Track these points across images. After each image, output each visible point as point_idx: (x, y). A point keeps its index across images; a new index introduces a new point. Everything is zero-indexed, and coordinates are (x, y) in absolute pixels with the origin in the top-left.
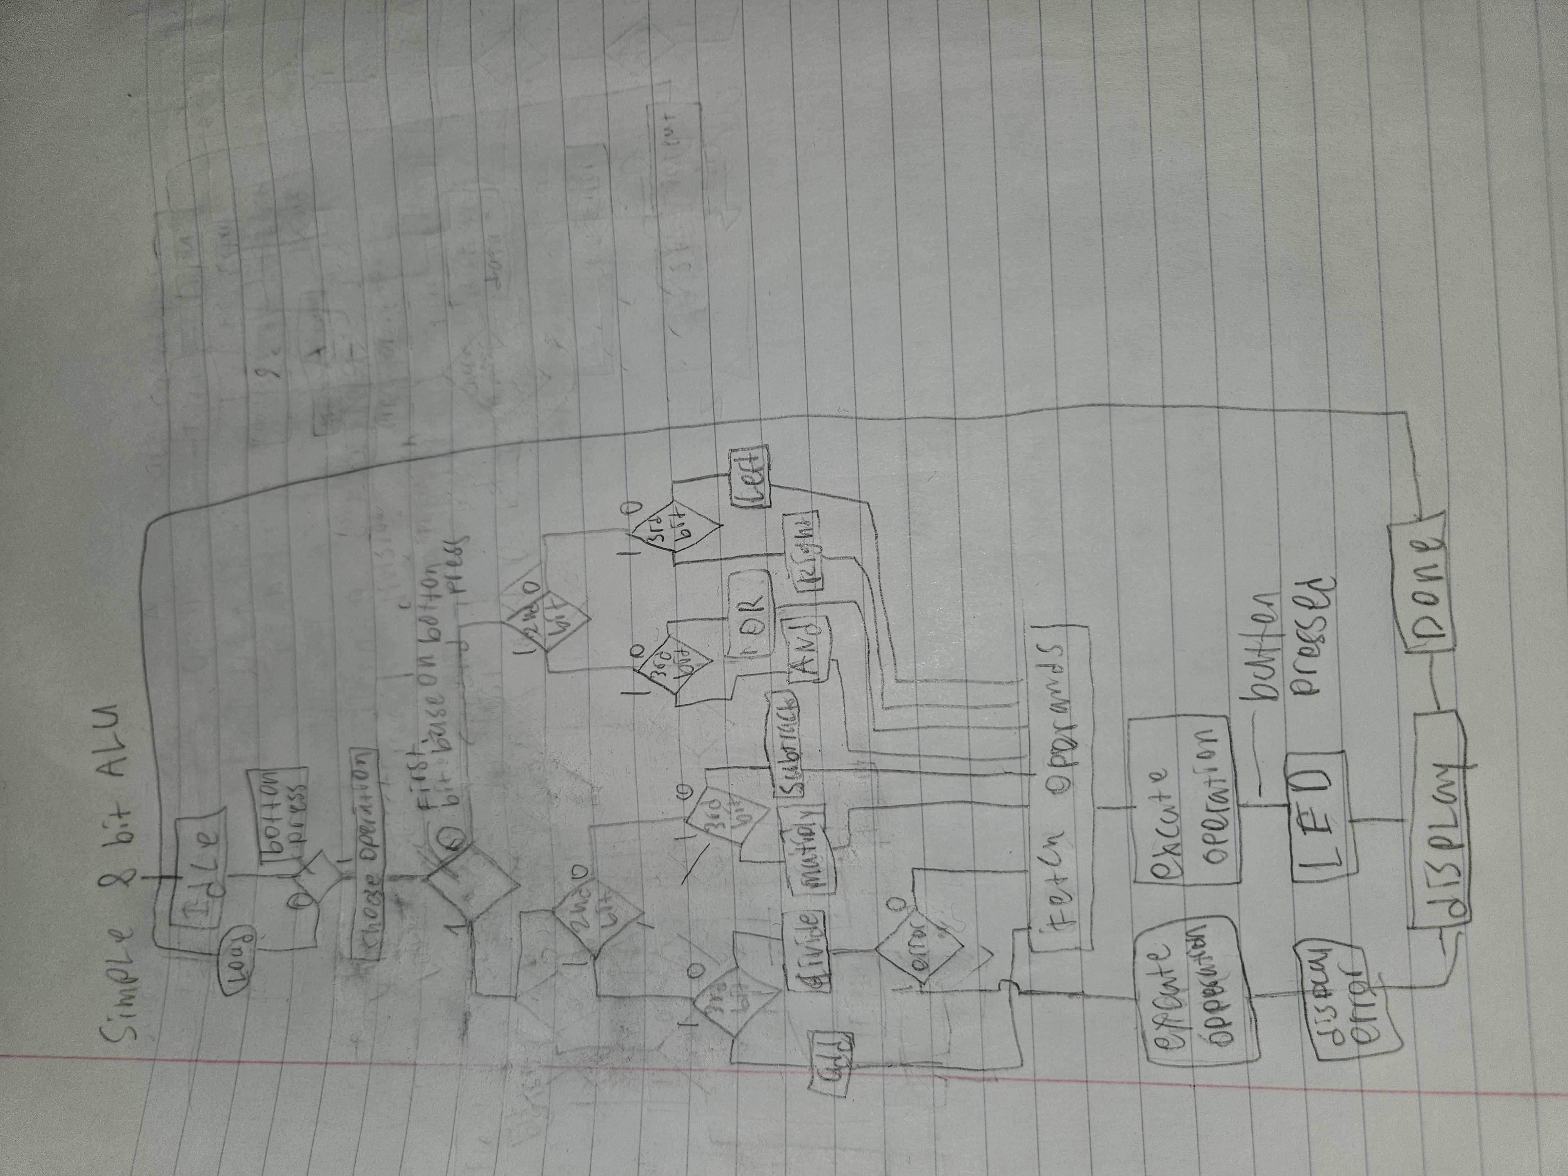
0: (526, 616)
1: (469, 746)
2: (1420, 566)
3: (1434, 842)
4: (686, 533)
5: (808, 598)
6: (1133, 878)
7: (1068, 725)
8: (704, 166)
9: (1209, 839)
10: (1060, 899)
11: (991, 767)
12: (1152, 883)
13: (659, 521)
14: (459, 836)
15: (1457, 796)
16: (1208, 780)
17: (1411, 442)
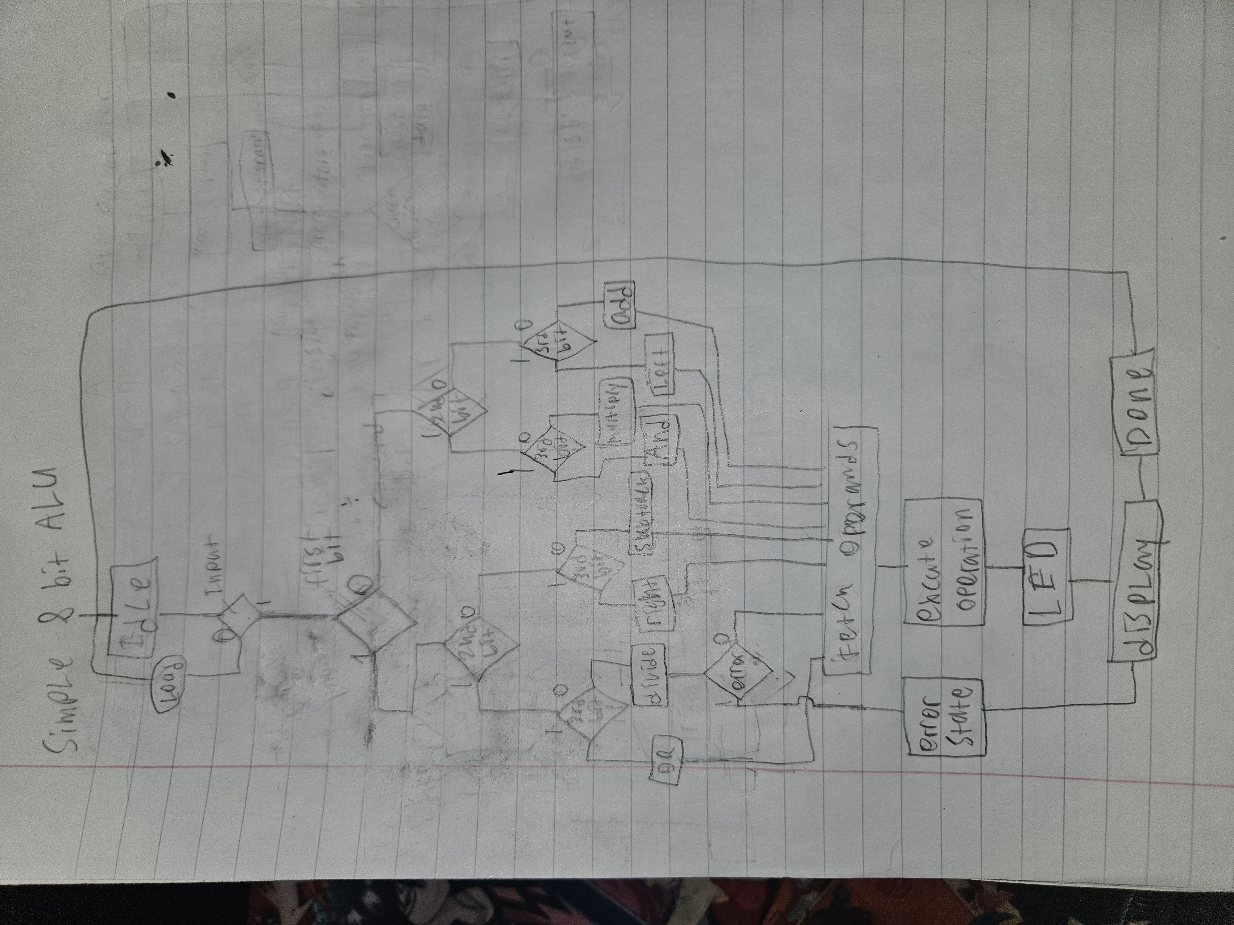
0: (434, 406)
1: (382, 510)
2: (1134, 390)
3: (1132, 598)
4: (567, 347)
5: (662, 400)
6: (903, 620)
7: (859, 503)
8: (595, 62)
9: (962, 592)
10: (848, 636)
11: (799, 534)
12: (917, 624)
13: (545, 336)
14: (368, 583)
15: (1153, 564)
16: (963, 547)
17: (1130, 295)
